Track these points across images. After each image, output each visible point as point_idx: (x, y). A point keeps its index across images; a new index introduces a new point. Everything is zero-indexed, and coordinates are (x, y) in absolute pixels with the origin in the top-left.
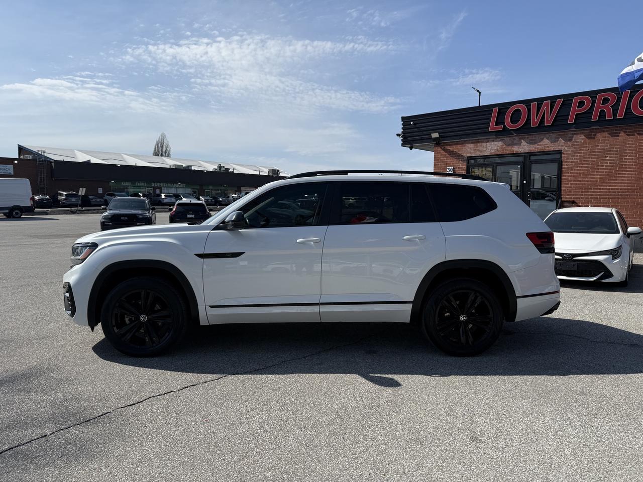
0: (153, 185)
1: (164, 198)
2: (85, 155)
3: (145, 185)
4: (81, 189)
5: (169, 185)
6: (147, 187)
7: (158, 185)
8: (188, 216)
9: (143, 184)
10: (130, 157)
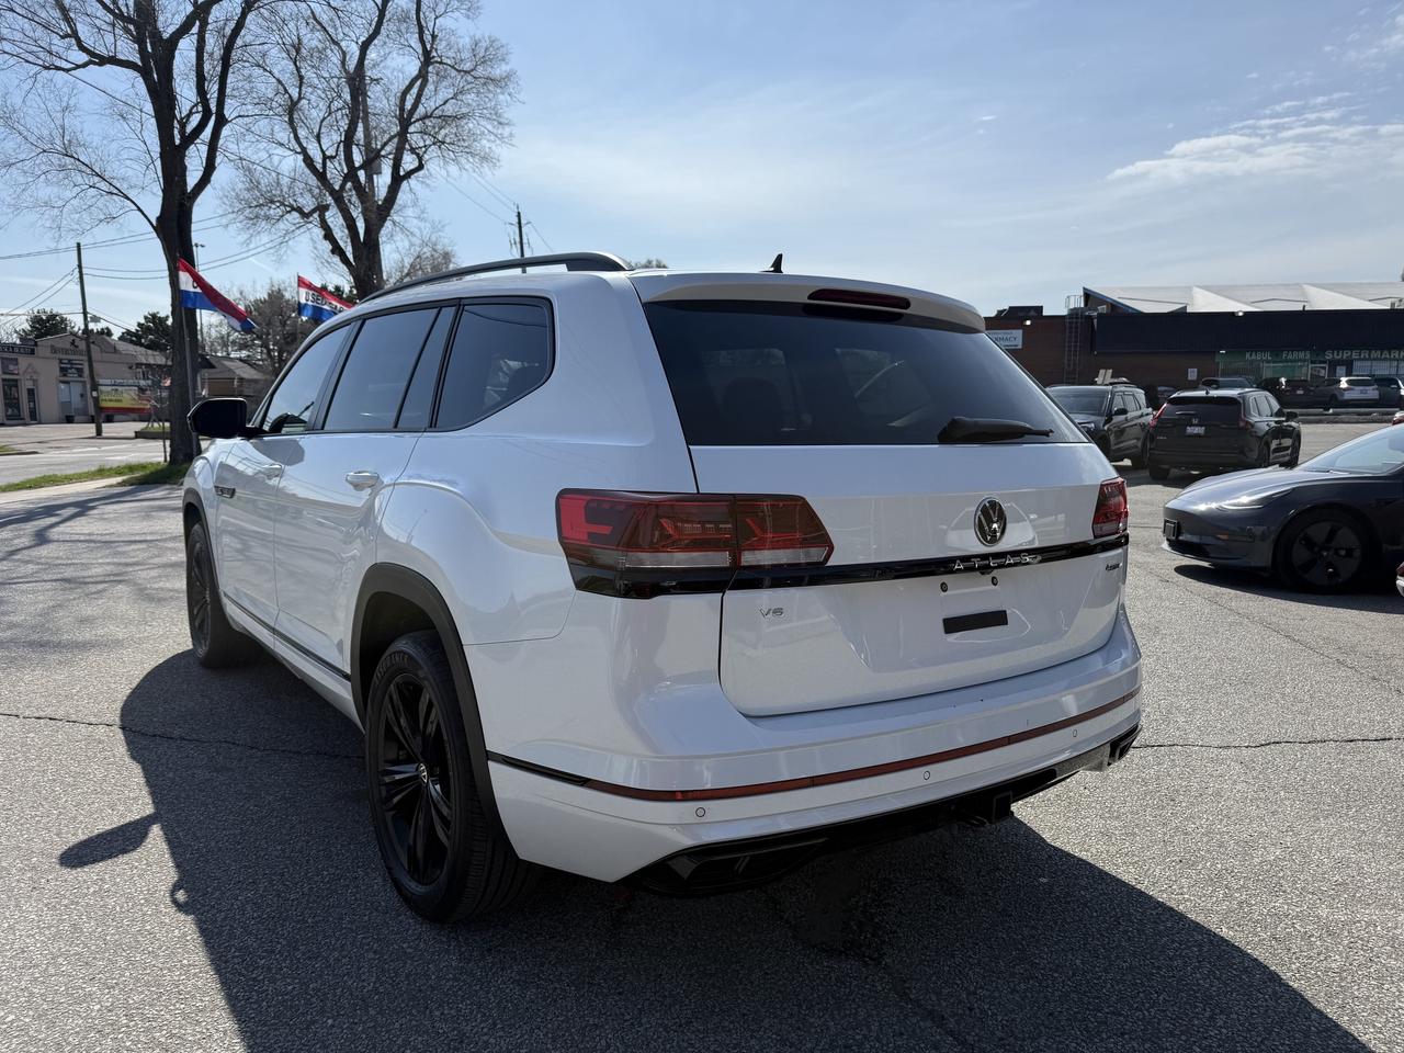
0: (1329, 356)
1: (1344, 390)
2: (1212, 296)
3: (1308, 357)
4: (1102, 372)
5: (1374, 354)
6: (1313, 362)
7: (1345, 355)
8: (1190, 430)
9: (1302, 355)
10: (1323, 291)
